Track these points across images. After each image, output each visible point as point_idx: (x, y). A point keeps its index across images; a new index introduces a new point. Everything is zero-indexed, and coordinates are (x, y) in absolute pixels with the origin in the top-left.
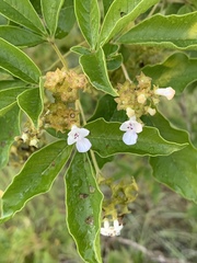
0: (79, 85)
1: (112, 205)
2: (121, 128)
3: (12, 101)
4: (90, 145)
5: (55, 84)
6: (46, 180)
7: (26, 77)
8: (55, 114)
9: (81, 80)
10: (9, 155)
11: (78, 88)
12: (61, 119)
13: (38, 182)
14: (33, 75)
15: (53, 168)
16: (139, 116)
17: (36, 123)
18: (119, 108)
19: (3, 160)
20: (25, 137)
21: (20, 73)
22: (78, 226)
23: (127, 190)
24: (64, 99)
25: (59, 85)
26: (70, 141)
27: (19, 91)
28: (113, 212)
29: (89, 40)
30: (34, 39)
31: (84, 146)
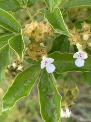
0: (46, 31)
1: (65, 101)
2: (74, 57)
3: (5, 44)
4: (55, 68)
5: (31, 31)
6: (26, 88)
7: (12, 29)
8: (31, 50)
9: (47, 28)
10: (4, 74)
11: (45, 33)
12: (35, 53)
13: (22, 89)
14: (16, 28)
15: (30, 81)
16: (84, 48)
17: (21, 56)
18: (72, 44)
19: (2, 78)
20: (14, 65)
21: (8, 27)
22: (47, 114)
23: (73, 92)
24: (37, 40)
25: (33, 32)
26: (42, 66)
27: (9, 37)
28: (66, 105)
29: (48, 5)
30: (15, 7)
31: (51, 69)
